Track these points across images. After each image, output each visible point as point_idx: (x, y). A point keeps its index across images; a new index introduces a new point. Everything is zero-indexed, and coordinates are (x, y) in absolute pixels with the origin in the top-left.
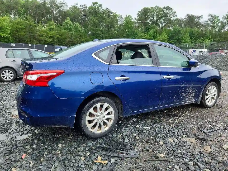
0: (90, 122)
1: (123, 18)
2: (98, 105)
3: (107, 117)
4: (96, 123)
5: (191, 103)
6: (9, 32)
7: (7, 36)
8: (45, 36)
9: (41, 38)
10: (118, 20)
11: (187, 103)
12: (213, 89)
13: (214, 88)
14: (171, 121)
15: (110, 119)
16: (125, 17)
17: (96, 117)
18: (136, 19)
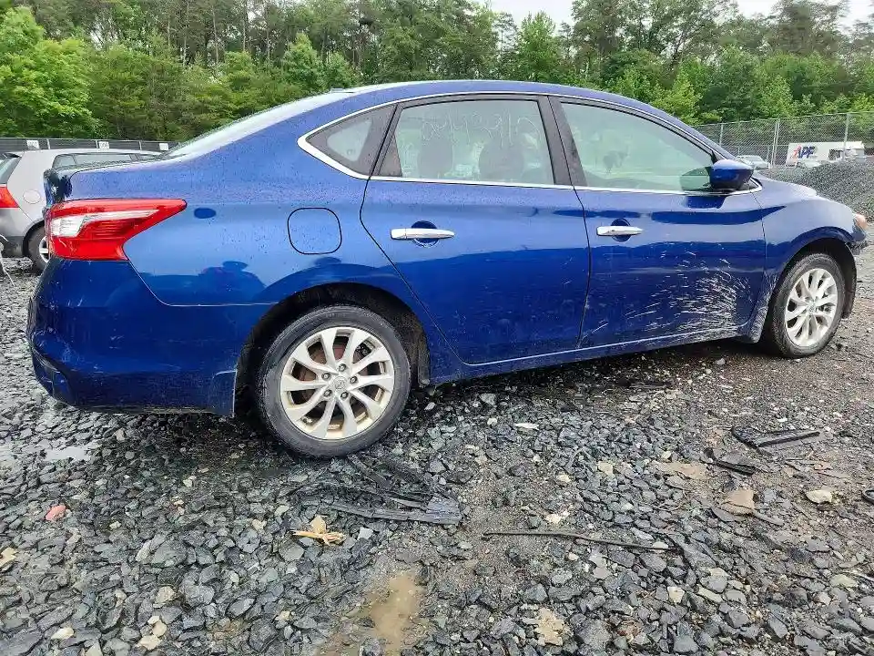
0: (299, 397)
1: (515, 27)
2: (328, 336)
3: (366, 381)
4: (324, 403)
5: (723, 336)
6: (85, 98)
7: (80, 113)
8: (218, 111)
9: (204, 116)
10: (496, 33)
11: (703, 339)
12: (821, 282)
13: (823, 277)
14: (632, 402)
15: (379, 391)
16: (524, 23)
17: (320, 381)
18: (567, 27)
